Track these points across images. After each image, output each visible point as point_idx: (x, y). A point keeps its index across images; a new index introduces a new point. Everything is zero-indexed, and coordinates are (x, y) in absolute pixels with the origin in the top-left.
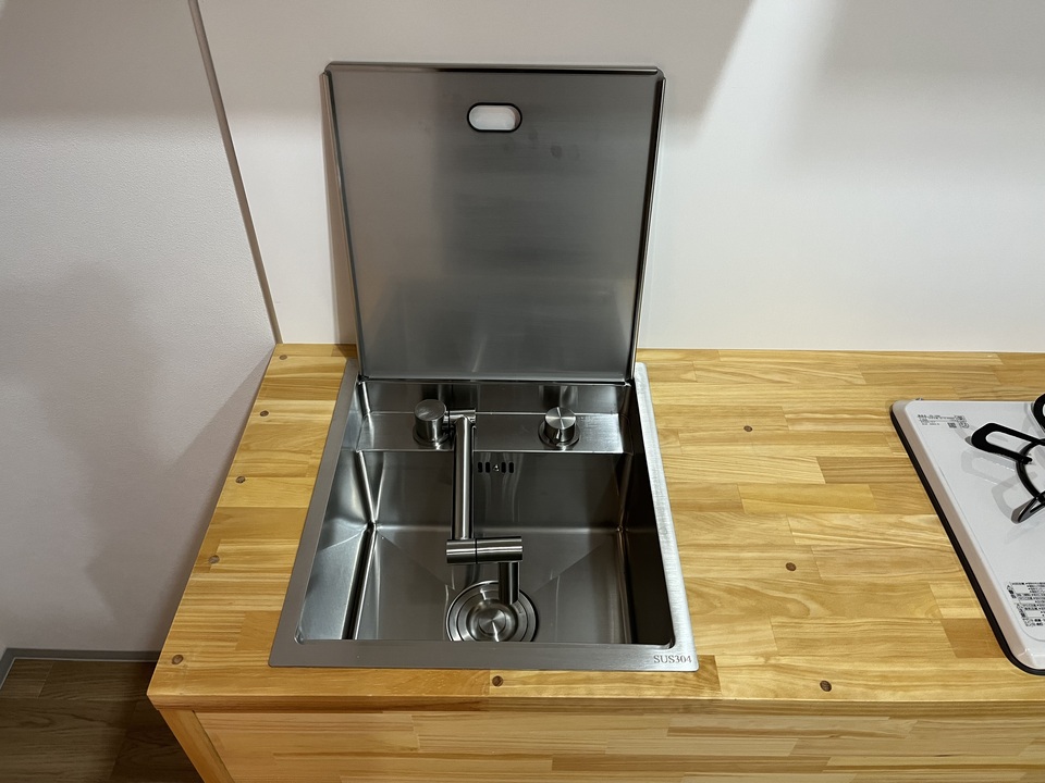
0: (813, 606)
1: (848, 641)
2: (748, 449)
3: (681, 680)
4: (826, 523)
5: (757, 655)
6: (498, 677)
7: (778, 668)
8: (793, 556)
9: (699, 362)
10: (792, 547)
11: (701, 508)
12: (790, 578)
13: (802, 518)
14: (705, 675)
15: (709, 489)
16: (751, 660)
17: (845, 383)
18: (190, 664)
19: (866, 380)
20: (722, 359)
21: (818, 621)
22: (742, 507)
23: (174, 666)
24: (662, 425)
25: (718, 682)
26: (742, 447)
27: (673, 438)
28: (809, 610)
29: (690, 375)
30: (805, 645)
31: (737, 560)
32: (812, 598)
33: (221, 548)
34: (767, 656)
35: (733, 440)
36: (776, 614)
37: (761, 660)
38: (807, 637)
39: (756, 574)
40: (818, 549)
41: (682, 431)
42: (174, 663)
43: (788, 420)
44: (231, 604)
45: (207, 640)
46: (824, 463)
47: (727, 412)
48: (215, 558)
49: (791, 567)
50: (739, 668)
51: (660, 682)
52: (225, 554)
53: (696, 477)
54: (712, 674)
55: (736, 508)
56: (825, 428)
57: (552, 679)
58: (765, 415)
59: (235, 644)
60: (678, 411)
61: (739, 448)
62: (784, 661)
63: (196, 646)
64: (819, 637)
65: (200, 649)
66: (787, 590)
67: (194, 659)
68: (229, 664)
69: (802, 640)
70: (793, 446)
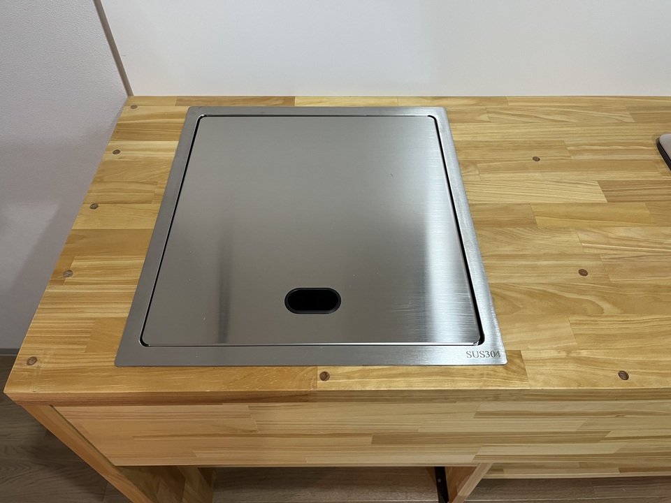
0: (606, 306)
1: (640, 336)
2: (537, 175)
3: (492, 373)
4: (610, 235)
5: (558, 349)
6: (325, 373)
7: (579, 361)
8: (584, 264)
9: (490, 106)
10: (583, 256)
11: (500, 224)
12: (583, 282)
13: (589, 231)
14: (514, 368)
15: (506, 209)
16: (554, 354)
17: (616, 121)
18: (43, 365)
19: (634, 119)
20: (510, 104)
21: (611, 319)
22: (535, 223)
23: (28, 367)
24: (462, 157)
25: (525, 374)
26: (533, 174)
27: (472, 168)
28: (602, 309)
29: (484, 117)
30: (600, 339)
31: (534, 268)
32: (604, 299)
33: (75, 264)
34: (568, 350)
35: (523, 168)
36: (574, 313)
37: (563, 354)
38: (602, 333)
39: (553, 279)
40: (606, 257)
41: (480, 162)
42: (28, 364)
43: (570, 151)
44: (82, 312)
45: (59, 343)
46: (605, 186)
47: (516, 147)
48: (69, 272)
49: (583, 273)
50: (543, 361)
51: (473, 375)
52: (77, 269)
53: (494, 199)
54: (519, 367)
55: (531, 223)
56: (603, 157)
57: (375, 373)
58: (550, 148)
59: (85, 347)
60: (476, 146)
61: (530, 174)
62: (584, 353)
63: (49, 349)
64: (613, 332)
65: (52, 352)
66: (581, 292)
67: (46, 360)
68: (79, 365)
69: (598, 336)
70: (576, 173)
